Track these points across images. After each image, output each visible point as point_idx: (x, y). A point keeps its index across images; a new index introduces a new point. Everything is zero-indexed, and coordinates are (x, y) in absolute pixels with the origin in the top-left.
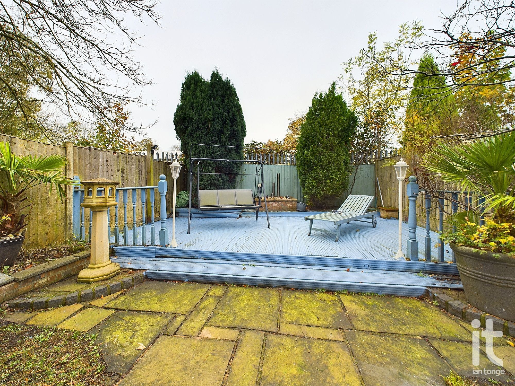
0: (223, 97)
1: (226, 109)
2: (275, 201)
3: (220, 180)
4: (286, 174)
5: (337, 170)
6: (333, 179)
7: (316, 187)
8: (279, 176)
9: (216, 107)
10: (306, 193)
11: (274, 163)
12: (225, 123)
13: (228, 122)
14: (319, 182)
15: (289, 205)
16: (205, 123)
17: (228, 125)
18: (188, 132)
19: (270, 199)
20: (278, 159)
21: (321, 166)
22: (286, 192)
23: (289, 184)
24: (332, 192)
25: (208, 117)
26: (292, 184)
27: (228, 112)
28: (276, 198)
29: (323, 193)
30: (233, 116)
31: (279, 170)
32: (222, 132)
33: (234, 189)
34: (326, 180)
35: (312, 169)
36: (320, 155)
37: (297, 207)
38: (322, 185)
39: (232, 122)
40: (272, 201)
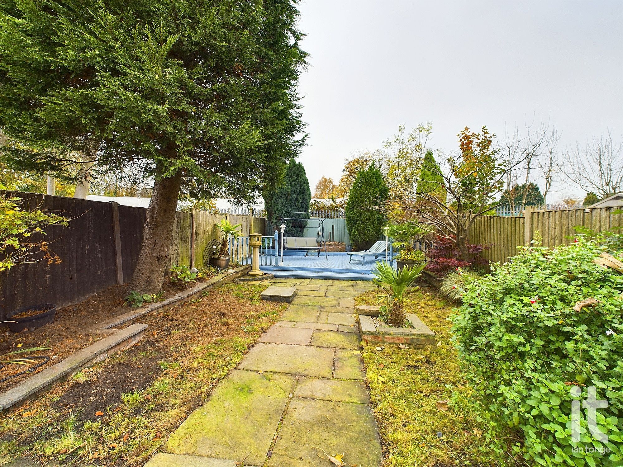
0: (297, 176)
1: (299, 184)
2: (330, 245)
3: (295, 231)
4: (339, 225)
5: (372, 224)
6: (369, 231)
7: (358, 236)
8: (333, 227)
9: (293, 184)
10: (352, 240)
11: (330, 217)
12: (299, 194)
13: (301, 193)
14: (360, 233)
15: (340, 248)
16: (286, 194)
17: (301, 195)
18: (274, 199)
19: (327, 243)
20: (333, 214)
21: (361, 221)
22: (338, 239)
23: (341, 233)
24: (369, 239)
25: (288, 190)
26: (343, 233)
27: (301, 186)
28: (331, 243)
29: (362, 240)
30: (304, 189)
31: (333, 222)
32: (297, 199)
33: (303, 236)
34: (365, 231)
35: (356, 223)
36: (361, 214)
37: (346, 249)
38: (361, 234)
39: (303, 193)
40: (328, 245)
